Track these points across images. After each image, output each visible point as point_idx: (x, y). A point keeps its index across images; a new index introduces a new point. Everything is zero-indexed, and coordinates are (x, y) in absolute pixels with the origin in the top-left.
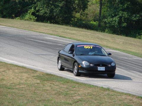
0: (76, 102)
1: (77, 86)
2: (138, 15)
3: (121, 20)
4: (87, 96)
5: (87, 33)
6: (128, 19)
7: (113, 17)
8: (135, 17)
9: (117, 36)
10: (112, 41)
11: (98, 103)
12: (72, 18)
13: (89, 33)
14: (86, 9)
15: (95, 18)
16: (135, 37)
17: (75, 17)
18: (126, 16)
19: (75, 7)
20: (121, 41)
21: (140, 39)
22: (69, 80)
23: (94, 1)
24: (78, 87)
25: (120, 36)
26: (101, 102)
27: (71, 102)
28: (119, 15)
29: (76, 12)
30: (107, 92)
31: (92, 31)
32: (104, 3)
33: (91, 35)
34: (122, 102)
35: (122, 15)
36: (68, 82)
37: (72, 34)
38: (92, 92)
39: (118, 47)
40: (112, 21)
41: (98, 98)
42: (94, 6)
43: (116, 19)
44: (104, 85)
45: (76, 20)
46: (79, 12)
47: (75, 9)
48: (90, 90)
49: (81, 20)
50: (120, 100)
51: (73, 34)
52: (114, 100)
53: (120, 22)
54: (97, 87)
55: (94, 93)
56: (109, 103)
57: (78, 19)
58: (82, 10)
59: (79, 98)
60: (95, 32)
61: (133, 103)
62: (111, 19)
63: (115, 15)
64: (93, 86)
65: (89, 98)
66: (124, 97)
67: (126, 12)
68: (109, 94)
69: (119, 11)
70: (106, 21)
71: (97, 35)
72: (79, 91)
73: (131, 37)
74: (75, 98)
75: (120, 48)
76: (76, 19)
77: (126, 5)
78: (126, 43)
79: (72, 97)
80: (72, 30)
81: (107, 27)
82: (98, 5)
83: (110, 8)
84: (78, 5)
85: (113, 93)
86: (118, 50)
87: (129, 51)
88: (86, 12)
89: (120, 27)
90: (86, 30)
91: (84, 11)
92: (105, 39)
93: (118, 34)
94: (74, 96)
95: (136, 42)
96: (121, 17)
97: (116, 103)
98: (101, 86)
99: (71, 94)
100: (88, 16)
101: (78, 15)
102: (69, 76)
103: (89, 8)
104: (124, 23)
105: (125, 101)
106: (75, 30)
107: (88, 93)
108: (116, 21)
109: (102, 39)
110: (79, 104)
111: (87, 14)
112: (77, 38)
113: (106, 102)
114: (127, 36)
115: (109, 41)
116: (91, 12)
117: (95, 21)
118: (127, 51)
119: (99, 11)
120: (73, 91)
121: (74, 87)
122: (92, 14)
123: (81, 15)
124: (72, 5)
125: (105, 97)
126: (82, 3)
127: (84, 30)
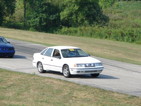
0: (9, 87)
1: (9, 74)
2: (54, 16)
3: (42, 20)
4: (18, 81)
5: (15, 32)
6: (46, 19)
7: (34, 18)
8: (52, 17)
9: (39, 33)
10: (35, 37)
11: (27, 86)
12: (4, 21)
13: (17, 32)
14: (14, 13)
15: (21, 19)
16: (53, 33)
17: (5, 20)
18: (45, 17)
19: (5, 12)
20: (42, 37)
21: (57, 34)
22: (3, 70)
23: (19, 7)
24: (11, 75)
25: (41, 33)
26: (28, 85)
27: (5, 87)
28: (39, 16)
29: (6, 16)
30: (33, 77)
31: (19, 31)
32: (27, 8)
33: (18, 33)
34: (45, 84)
35: (42, 16)
36: (2, 72)
37: (3, 33)
38: (21, 78)
39: (40, 42)
40: (34, 22)
41: (26, 82)
42: (19, 10)
43: (38, 19)
44: (31, 72)
45: (6, 23)
46: (8, 16)
47: (5, 13)
48: (20, 77)
49: (10, 22)
50: (43, 83)
51: (5, 33)
52: (38, 83)
53: (40, 22)
54: (25, 73)
55: (23, 79)
56: (35, 85)
57: (8, 22)
58: (10, 14)
59: (11, 83)
60: (22, 31)
61: (54, 84)
62: (34, 20)
63: (37, 17)
64: (22, 73)
65: (19, 83)
66: (46, 80)
67: (45, 14)
68: (34, 79)
69: (39, 13)
70: (29, 22)
71: (24, 33)
72: (11, 78)
73: (49, 33)
74: (8, 83)
75: (41, 42)
76: (6, 21)
77: (44, 9)
78: (46, 38)
79: (6, 82)
80: (4, 30)
81: (31, 26)
82: (23, 10)
83: (32, 12)
84: (7, 10)
85: (37, 77)
86: (40, 43)
87: (49, 44)
88: (14, 15)
89: (41, 26)
90: (15, 30)
91: (12, 15)
92: (30, 36)
93: (40, 31)
94: (7, 81)
95: (53, 37)
96: (41, 18)
97: (41, 85)
98: (28, 73)
99: (6, 80)
100: (16, 19)
101: (7, 18)
102: (3, 66)
103: (16, 12)
104: (43, 22)
105: (48, 84)
106: (6, 30)
107: (19, 79)
108: (37, 21)
109: (27, 36)
110: (12, 88)
111: (15, 17)
112: (8, 36)
113: (32, 85)
114: (46, 32)
115: (33, 38)
116: (18, 15)
117: (21, 22)
118: (47, 44)
119: (23, 14)
120: (6, 78)
121: (8, 75)
122: (18, 17)
123: (10, 18)
124: (3, 11)
125: (32, 81)
126: (11, 9)
127: (13, 30)
